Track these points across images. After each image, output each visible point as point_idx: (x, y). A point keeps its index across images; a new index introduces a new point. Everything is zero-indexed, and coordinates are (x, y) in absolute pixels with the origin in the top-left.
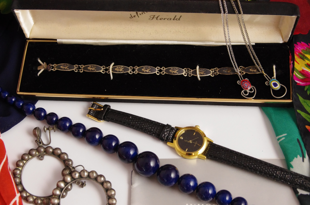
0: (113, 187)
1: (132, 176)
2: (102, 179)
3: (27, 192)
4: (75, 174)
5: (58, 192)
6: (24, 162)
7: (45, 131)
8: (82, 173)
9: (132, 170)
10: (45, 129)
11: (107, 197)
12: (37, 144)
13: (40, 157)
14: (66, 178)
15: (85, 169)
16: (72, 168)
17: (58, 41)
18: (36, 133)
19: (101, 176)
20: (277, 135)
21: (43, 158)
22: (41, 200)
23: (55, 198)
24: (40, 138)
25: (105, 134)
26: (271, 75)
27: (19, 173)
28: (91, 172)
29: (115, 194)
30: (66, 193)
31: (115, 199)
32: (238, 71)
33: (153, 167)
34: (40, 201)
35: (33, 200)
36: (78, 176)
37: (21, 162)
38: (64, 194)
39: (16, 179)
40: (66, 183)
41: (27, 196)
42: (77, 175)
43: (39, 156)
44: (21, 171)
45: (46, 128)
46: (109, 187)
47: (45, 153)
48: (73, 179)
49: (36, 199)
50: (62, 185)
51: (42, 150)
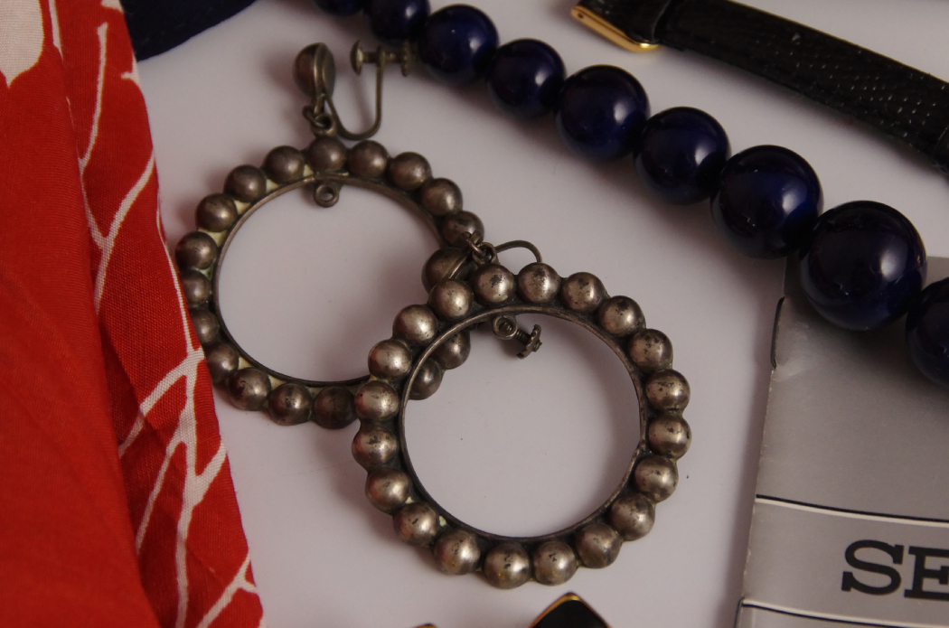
0: (676, 366)
1: (779, 323)
2: (629, 318)
3: (237, 352)
4: (496, 280)
5: (398, 362)
6: (235, 206)
7: (356, 69)
8: (528, 278)
9: (783, 295)
10: (360, 56)
11: (641, 410)
12: (313, 125)
13: (321, 194)
14: (445, 295)
15: (545, 260)
16: (481, 248)
18: (308, 74)
19: (624, 303)
21: (335, 193)
22: (306, 396)
23: (381, 389)
24: (328, 98)
25: (659, 102)
27: (210, 254)
28: (573, 277)
29: (684, 399)
30: (437, 378)
31: (684, 424)
33: (891, 285)
34: (303, 401)
35: (265, 394)
36: (508, 291)
37: (225, 204)
38: (427, 378)
39: (188, 283)
40: (442, 319)
41: (236, 369)
42: (502, 287)
43: (316, 184)
44: (218, 251)
45: (365, 54)
46: (659, 360)
47: (346, 174)
48: (479, 300)
49: (279, 389)
50: (424, 327)
51: (334, 157)
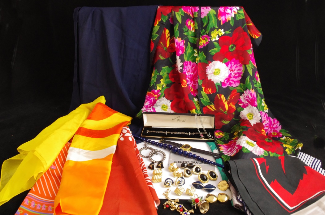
1: (171, 153)
5: (151, 154)
11: (163, 156)
13: (146, 149)
17: (153, 127)
18: (145, 145)
20: (210, 146)
26: (209, 134)
29: (166, 155)
32: (200, 133)
37: (141, 149)
40: (153, 152)
42: (156, 151)
44: (141, 151)
45: (148, 144)
46: (164, 154)
48: (155, 151)
50: (152, 152)
